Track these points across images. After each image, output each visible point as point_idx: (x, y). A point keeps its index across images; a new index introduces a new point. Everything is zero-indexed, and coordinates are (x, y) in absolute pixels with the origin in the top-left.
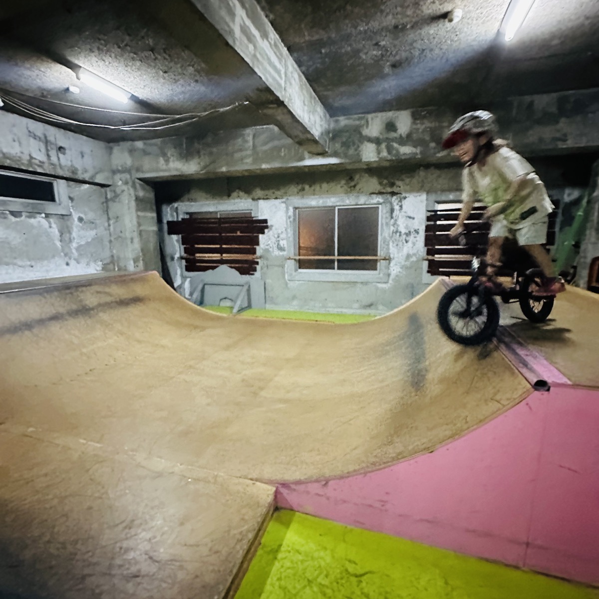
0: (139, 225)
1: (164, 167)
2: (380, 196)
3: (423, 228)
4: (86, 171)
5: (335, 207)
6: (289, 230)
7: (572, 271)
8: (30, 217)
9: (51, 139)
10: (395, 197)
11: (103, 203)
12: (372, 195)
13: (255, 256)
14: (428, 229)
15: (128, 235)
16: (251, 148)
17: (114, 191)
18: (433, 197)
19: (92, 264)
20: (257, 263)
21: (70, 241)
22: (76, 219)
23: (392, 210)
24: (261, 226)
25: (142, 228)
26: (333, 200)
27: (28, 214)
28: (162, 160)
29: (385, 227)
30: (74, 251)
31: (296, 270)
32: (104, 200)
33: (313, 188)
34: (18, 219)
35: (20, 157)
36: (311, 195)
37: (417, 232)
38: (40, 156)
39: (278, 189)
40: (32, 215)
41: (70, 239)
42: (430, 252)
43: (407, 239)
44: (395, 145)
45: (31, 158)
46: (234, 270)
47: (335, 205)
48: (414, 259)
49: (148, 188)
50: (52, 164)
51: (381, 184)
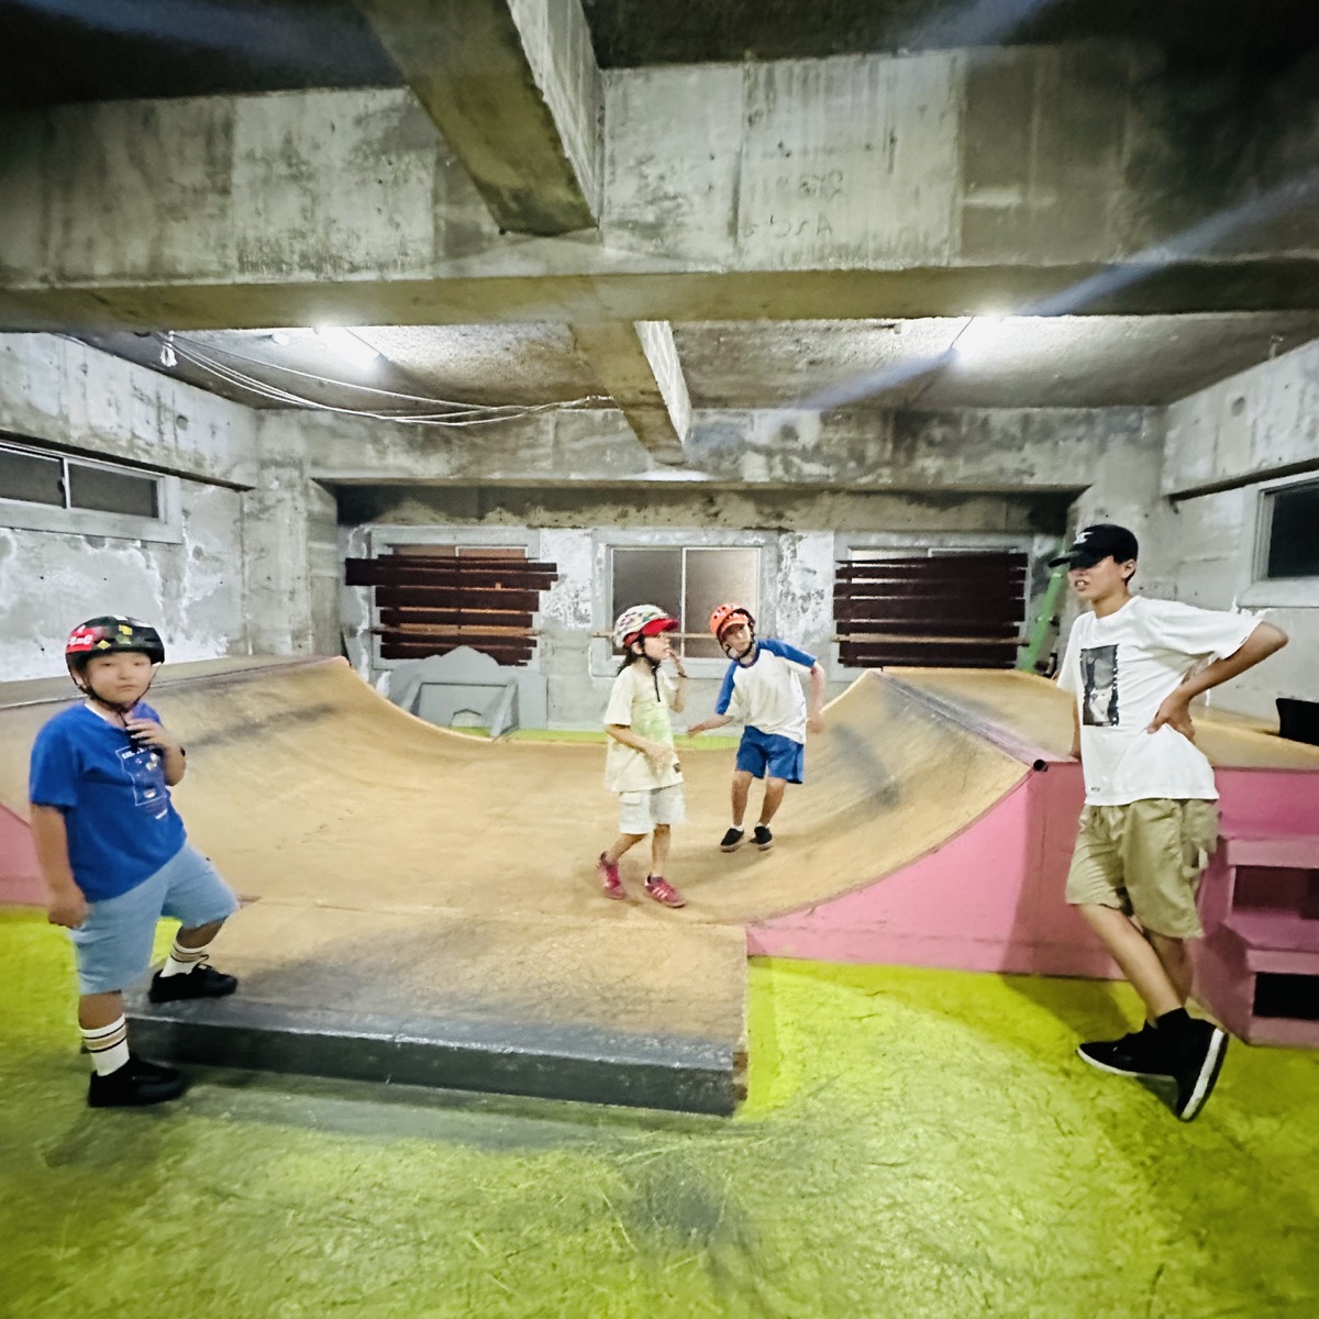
0: (311, 565)
1: (375, 462)
2: (760, 533)
3: (829, 590)
4: (216, 460)
5: (681, 548)
6: (597, 585)
7: (1051, 660)
8: (116, 547)
9: (167, 401)
10: (783, 536)
11: (235, 521)
12: (747, 532)
13: (529, 631)
14: (838, 590)
15: (286, 584)
16: (551, 443)
17: (260, 501)
18: (846, 539)
19: (212, 642)
20: (534, 644)
21: (179, 596)
22: (190, 553)
23: (780, 558)
24: (544, 575)
25: (315, 572)
26: (679, 535)
27: (114, 541)
28: (370, 449)
29: (768, 586)
30: (183, 614)
31: (608, 658)
32: (237, 515)
33: (642, 513)
34: (97, 551)
35: (116, 434)
36: (638, 524)
37: (820, 594)
38: (147, 434)
39: (580, 512)
40: (122, 541)
41: (178, 590)
42: (841, 629)
43: (805, 606)
44: (796, 460)
45: (134, 436)
46: (485, 655)
47: (681, 544)
48: (816, 639)
49: (327, 496)
50: (165, 448)
51: (760, 513)
